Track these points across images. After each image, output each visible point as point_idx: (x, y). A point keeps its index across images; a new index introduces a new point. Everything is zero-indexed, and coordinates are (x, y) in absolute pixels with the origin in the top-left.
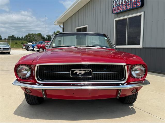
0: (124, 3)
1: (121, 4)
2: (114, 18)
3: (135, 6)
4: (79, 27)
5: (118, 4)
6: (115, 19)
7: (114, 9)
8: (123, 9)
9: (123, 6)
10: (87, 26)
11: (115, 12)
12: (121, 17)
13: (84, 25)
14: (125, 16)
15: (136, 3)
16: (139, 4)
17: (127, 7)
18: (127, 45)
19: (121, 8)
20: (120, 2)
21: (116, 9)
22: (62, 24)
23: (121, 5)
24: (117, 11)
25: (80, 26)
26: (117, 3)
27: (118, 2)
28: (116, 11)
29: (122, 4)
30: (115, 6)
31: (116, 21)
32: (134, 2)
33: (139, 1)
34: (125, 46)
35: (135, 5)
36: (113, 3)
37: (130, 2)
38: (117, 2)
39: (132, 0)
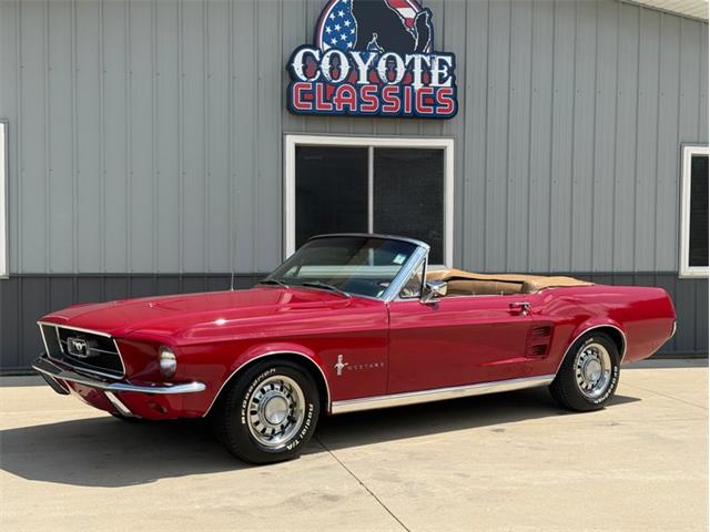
0: (363, 80)
1: (342, 76)
3: (425, 110)
5: (326, 72)
7: (297, 89)
8: (358, 102)
9: (358, 91)
11: (304, 106)
14: (354, 134)
15: (433, 97)
16: (449, 107)
18: (375, 264)
19: (346, 94)
20: (339, 69)
21: (312, 92)
23: (346, 81)
24: (326, 107)
26: (320, 69)
27: (325, 65)
28: (313, 101)
29: (353, 81)
30: (304, 79)
32: (421, 90)
33: (444, 96)
34: (366, 267)
35: (429, 105)
36: (291, 61)
37: (401, 85)
38: (320, 63)
39: (413, 82)
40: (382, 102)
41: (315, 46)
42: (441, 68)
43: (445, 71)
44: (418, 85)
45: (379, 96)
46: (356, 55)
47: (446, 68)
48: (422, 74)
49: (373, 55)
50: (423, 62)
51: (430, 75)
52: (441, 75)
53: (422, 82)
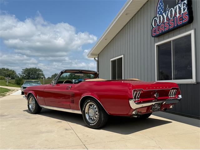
0: (165, 21)
1: (161, 22)
2: (155, 42)
3: (180, 23)
4: (114, 58)
5: (158, 23)
6: (156, 44)
7: (153, 30)
8: (165, 28)
9: (164, 24)
10: (122, 56)
11: (154, 34)
12: (164, 40)
13: (119, 56)
14: (169, 38)
15: (182, 17)
16: (186, 19)
17: (169, 26)
18: (174, 79)
19: (162, 27)
20: (161, 20)
21: (156, 30)
22: (97, 57)
24: (158, 33)
25: (116, 57)
26: (157, 22)
27: (158, 21)
28: (156, 32)
29: (163, 23)
31: (157, 46)
32: (179, 17)
33: (185, 15)
34: (171, 80)
35: (181, 21)
36: (152, 23)
37: (174, 18)
38: (157, 21)
39: (176, 15)
40: (170, 25)
41: (156, 17)
42: (184, 6)
43: (185, 7)
44: (178, 15)
45: (169, 24)
46: (164, 14)
47: (185, 5)
48: (179, 11)
49: (167, 12)
50: (179, 6)
51: (181, 10)
52: (184, 8)
53: (179, 14)
